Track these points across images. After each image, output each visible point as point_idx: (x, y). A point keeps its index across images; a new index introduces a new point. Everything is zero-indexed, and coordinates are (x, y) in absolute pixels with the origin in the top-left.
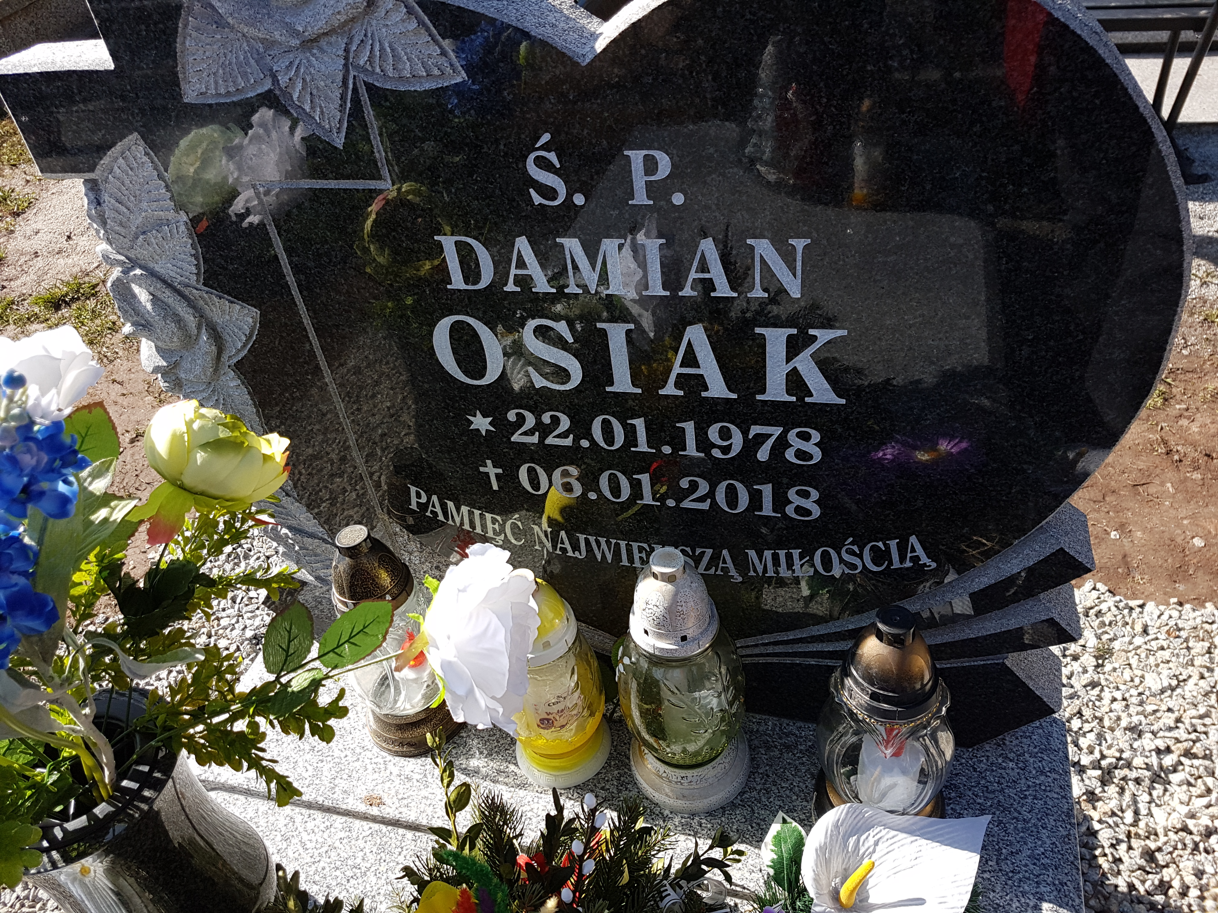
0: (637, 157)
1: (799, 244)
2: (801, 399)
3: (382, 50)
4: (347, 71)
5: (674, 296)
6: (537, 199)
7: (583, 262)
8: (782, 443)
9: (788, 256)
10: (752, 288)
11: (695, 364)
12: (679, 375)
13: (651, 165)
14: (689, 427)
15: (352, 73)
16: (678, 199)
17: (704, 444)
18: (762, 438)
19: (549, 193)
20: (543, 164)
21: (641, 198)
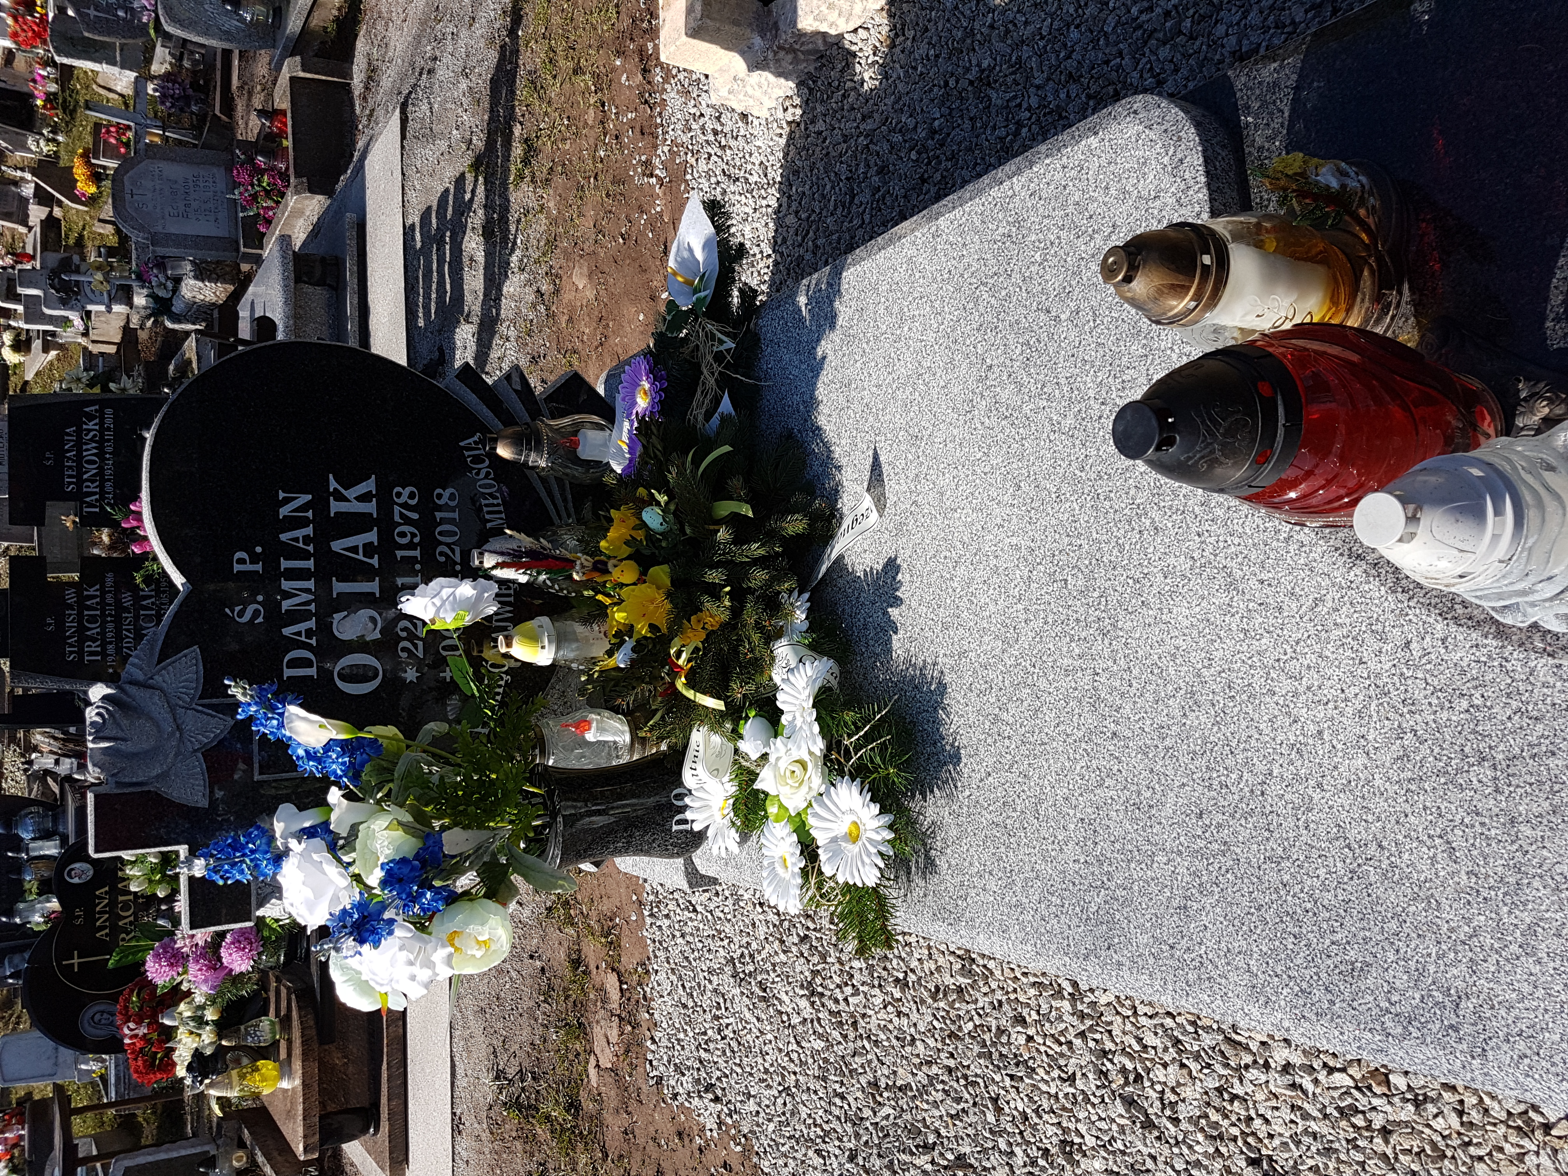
0: (237, 568)
1: (282, 495)
2: (374, 496)
3: (183, 687)
4: (193, 709)
5: (313, 555)
6: (260, 620)
7: (296, 600)
8: (405, 506)
9: (287, 501)
10: (307, 518)
11: (357, 547)
12: (364, 556)
13: (241, 561)
14: (399, 554)
15: (194, 706)
16: (259, 549)
17: (411, 546)
18: (402, 515)
19: (256, 613)
20: (241, 614)
21: (259, 567)
